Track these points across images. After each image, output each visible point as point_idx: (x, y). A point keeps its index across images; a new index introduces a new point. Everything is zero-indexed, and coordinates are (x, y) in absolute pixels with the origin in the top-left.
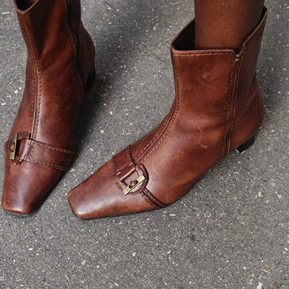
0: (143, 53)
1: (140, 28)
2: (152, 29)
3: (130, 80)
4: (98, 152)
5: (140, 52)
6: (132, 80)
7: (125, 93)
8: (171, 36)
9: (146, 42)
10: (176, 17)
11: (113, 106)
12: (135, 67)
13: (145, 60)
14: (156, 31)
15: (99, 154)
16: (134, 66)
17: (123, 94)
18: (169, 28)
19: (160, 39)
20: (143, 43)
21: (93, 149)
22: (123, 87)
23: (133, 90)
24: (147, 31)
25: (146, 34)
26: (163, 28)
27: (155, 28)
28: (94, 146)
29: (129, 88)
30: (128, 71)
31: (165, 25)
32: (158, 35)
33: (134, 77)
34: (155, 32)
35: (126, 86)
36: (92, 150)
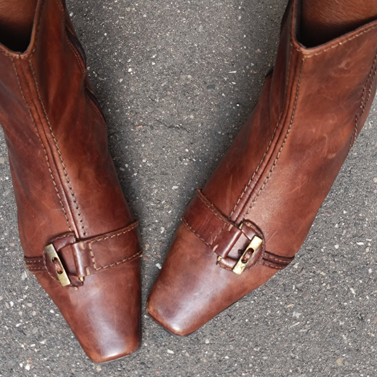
0: (140, 127)
1: (106, 79)
2: (126, 73)
3: (151, 190)
4: (183, 351)
5: (134, 127)
6: (155, 188)
7: (158, 217)
8: (166, 75)
9: (131, 102)
10: (152, 33)
11: (154, 252)
12: (144, 161)
13: (152, 140)
14: (136, 74)
15: (187, 354)
16: (141, 159)
17: (157, 221)
18: (153, 60)
19: (151, 88)
20: (129, 107)
21: (172, 350)
22: (148, 208)
23: (168, 206)
24: (121, 80)
25: (122, 88)
26: (143, 65)
27: (130, 70)
28: (170, 343)
29: (159, 206)
30: (138, 172)
31: (143, 56)
32: (143, 80)
33: (153, 179)
34: (134, 77)
35: (152, 204)
36: (172, 352)
